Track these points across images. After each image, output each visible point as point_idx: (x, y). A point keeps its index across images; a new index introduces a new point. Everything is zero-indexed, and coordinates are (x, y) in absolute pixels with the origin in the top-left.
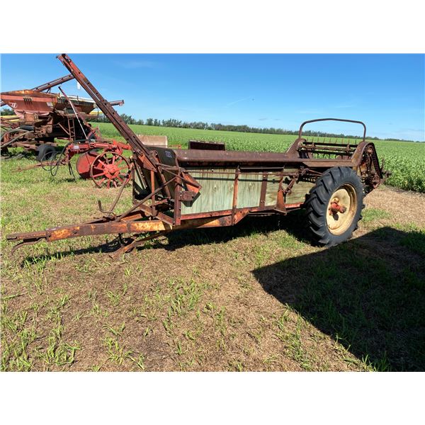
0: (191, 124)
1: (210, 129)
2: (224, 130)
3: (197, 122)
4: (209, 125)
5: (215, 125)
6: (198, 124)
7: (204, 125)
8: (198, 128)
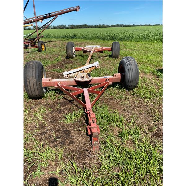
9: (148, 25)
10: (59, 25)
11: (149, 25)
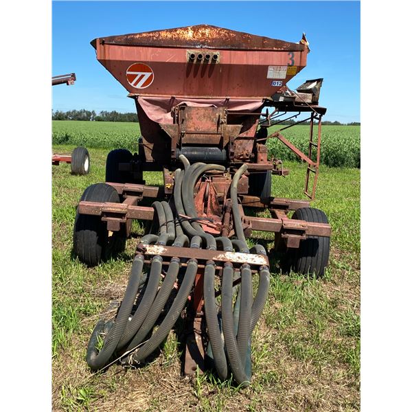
0: (68, 113)
1: (99, 119)
2: (121, 121)
3: (78, 110)
4: (98, 114)
5: (107, 114)
6: (80, 113)
7: (89, 114)
8: (79, 119)
9: (333, 122)
10: (74, 111)
11: (336, 123)
